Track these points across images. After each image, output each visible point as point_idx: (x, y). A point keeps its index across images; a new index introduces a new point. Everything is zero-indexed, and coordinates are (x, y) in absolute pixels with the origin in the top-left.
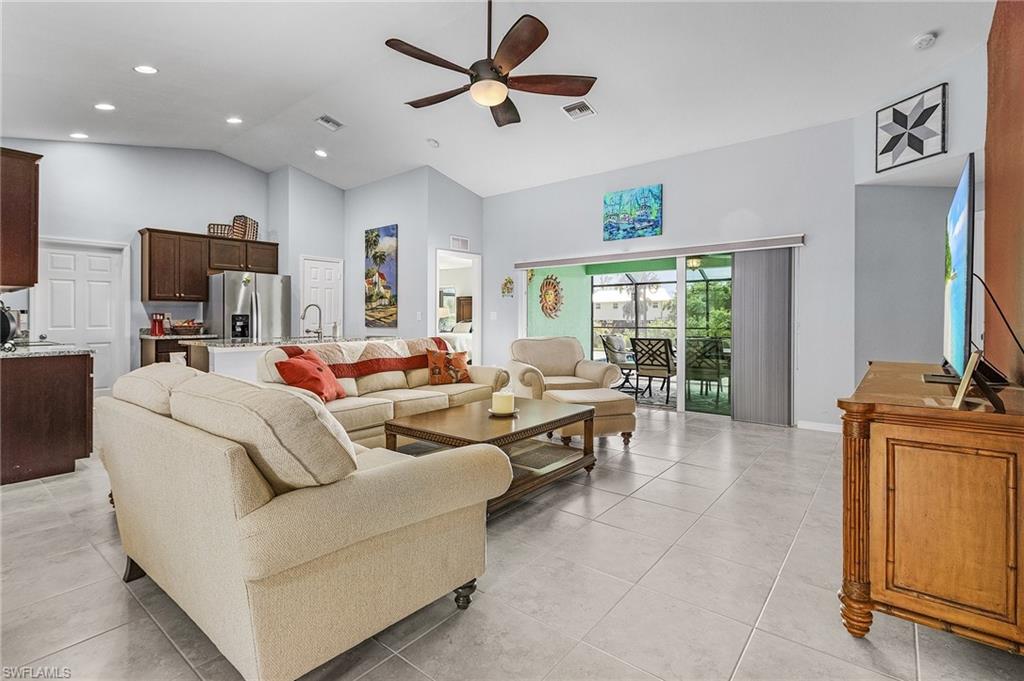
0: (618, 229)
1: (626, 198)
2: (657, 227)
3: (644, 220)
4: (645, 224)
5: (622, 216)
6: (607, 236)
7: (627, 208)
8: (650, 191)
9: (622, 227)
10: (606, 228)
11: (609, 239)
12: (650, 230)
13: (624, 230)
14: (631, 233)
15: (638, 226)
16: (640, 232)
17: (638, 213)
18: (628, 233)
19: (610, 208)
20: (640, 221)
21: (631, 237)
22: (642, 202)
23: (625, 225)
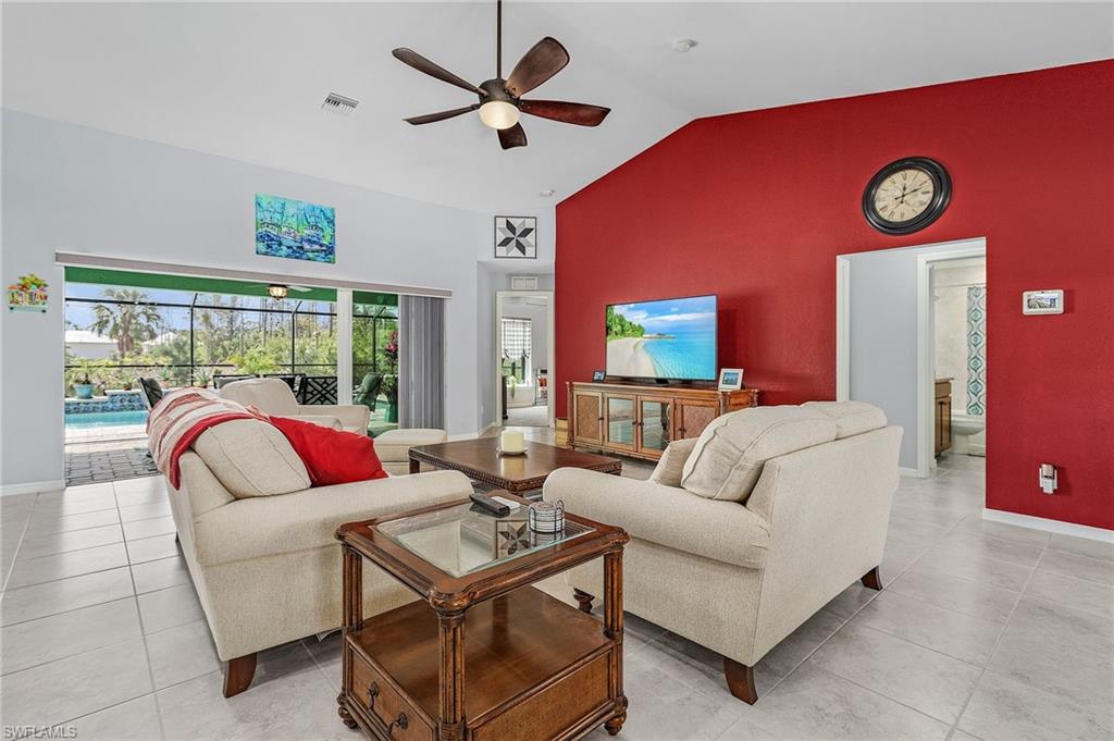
0: (280, 244)
1: (290, 210)
2: (330, 254)
3: (315, 242)
4: (316, 247)
5: (284, 229)
6: (262, 247)
7: (293, 221)
8: (322, 211)
9: (284, 242)
10: (260, 238)
11: (266, 254)
12: (322, 255)
13: (288, 247)
14: (298, 253)
15: (307, 246)
16: (311, 255)
17: (307, 232)
18: (294, 251)
19: (268, 215)
20: (309, 241)
21: (297, 258)
22: (312, 220)
23: (288, 241)
